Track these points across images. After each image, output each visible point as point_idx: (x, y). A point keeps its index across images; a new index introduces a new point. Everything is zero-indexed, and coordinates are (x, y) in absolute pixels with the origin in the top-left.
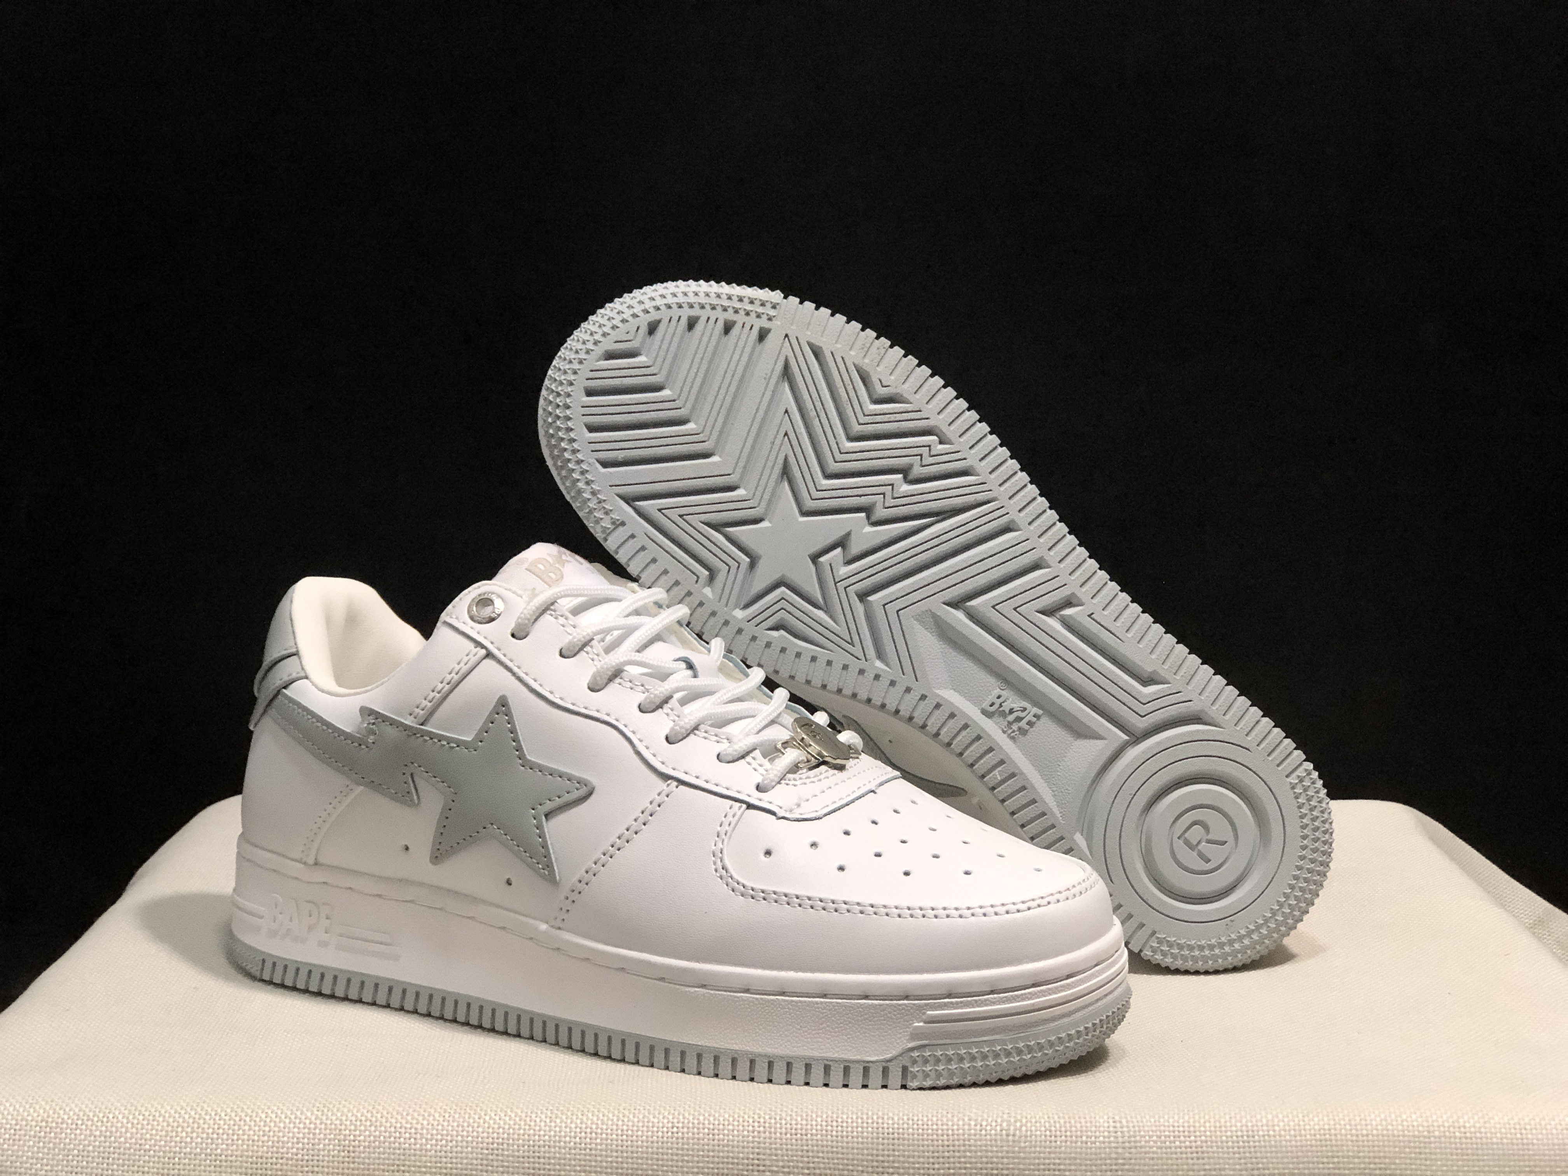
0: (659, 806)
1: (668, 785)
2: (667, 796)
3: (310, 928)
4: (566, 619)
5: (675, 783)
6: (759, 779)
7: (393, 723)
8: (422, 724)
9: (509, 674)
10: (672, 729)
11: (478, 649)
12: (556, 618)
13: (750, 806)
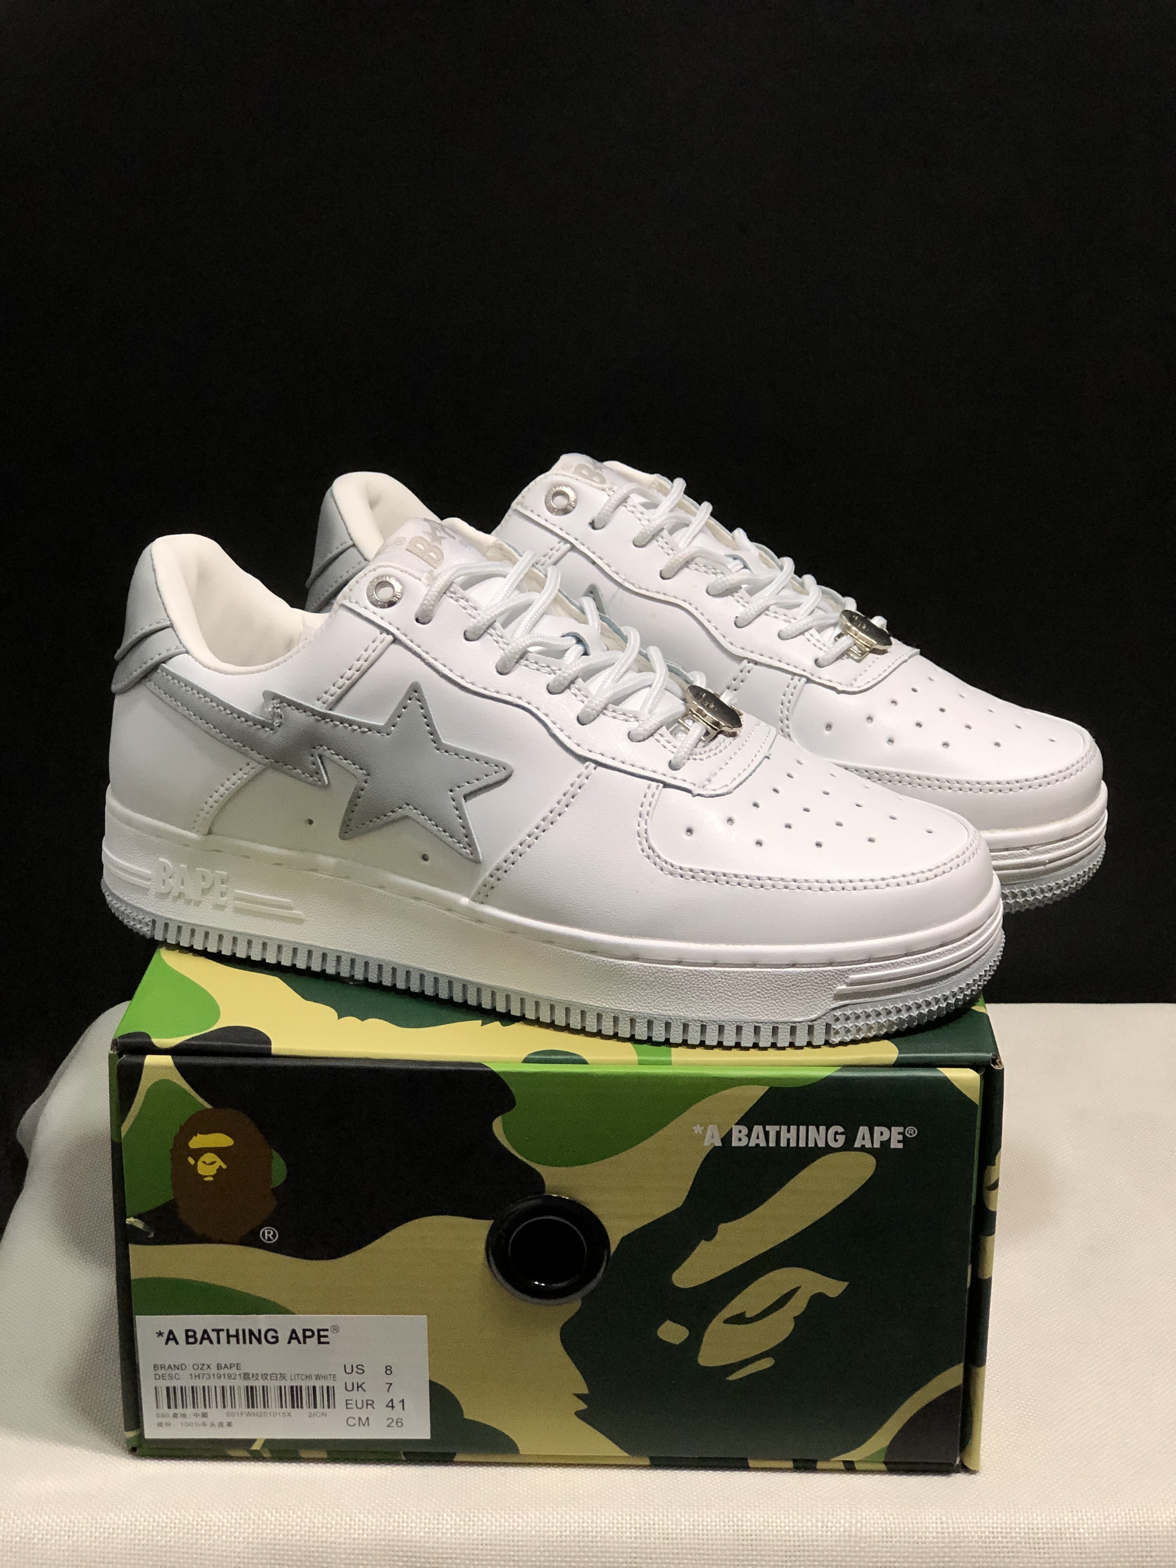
0: (580, 788)
1: (587, 767)
2: (587, 778)
3: (205, 892)
4: (467, 601)
5: (593, 765)
6: (671, 757)
7: (299, 707)
8: (330, 710)
9: (419, 660)
10: (583, 711)
11: (384, 635)
12: (457, 601)
13: (666, 785)
